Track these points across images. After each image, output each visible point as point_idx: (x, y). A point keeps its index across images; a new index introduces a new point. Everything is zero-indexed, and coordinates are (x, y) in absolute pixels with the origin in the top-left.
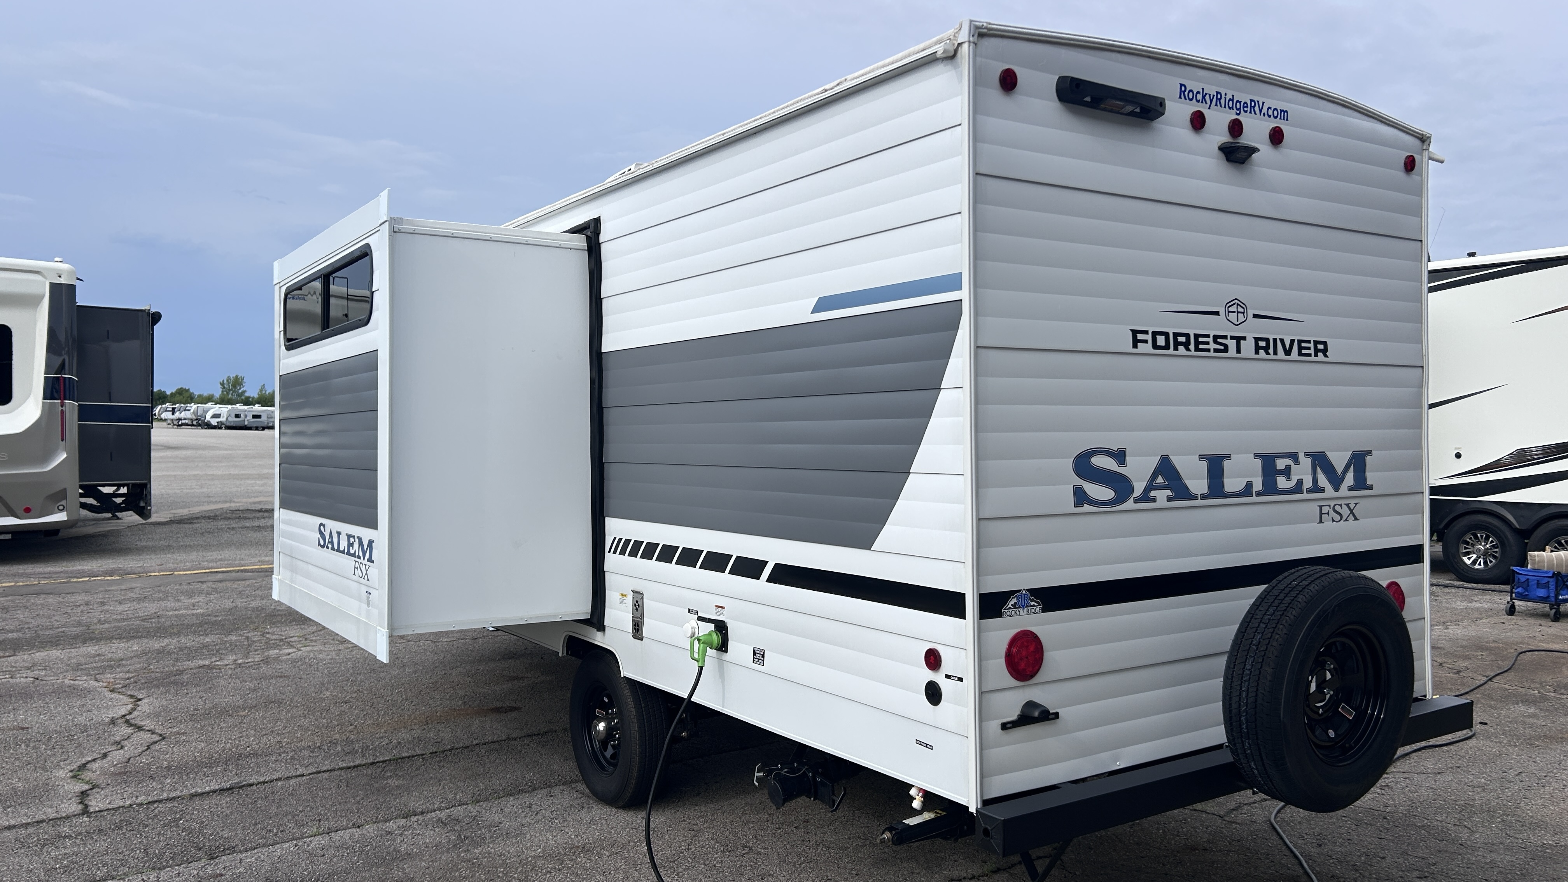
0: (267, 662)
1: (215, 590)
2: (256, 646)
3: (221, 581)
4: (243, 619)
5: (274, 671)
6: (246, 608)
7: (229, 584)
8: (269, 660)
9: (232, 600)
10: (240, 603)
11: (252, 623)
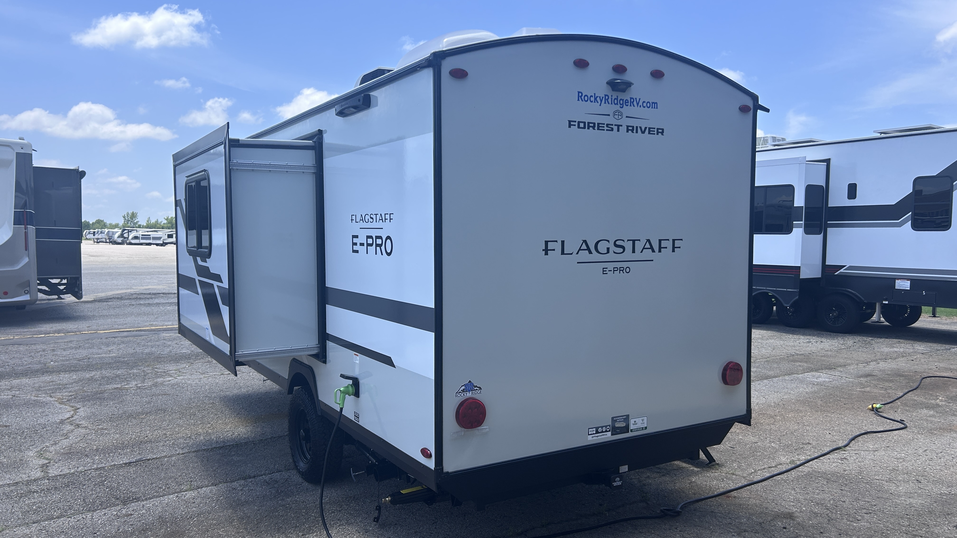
0: (156, 385)
1: (123, 342)
2: (149, 376)
3: (126, 337)
4: (140, 359)
5: (161, 391)
6: (142, 353)
7: (131, 339)
8: (157, 384)
9: (133, 348)
10: (138, 350)
11: (146, 362)
